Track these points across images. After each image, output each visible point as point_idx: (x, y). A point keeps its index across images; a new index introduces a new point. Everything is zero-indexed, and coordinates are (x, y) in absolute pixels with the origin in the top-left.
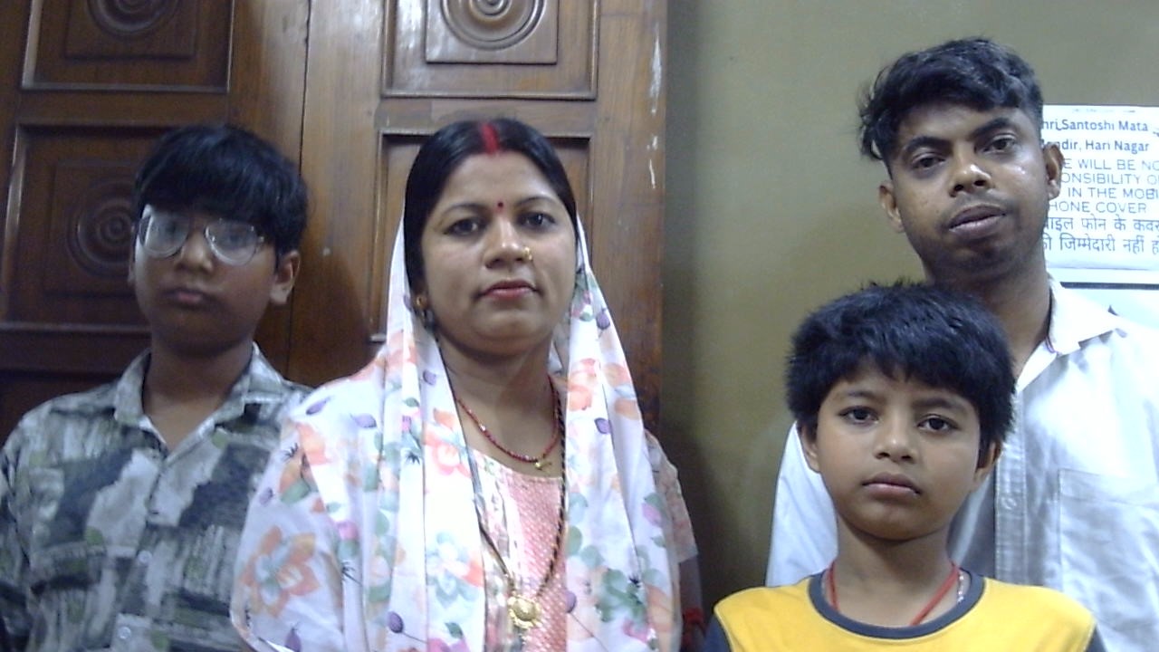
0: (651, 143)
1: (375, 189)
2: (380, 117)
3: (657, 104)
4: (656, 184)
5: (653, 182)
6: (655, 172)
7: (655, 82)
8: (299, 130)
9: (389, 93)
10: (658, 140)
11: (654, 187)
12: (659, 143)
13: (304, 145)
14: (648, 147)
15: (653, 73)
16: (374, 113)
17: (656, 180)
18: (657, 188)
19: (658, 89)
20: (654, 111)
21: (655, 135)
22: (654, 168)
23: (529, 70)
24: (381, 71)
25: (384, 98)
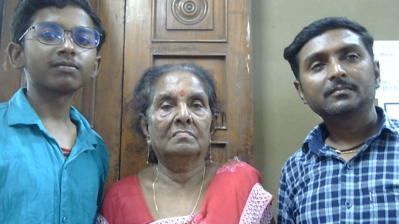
0: (247, 57)
2: (152, 49)
3: (249, 43)
6: (249, 67)
7: (248, 37)
8: (122, 54)
9: (154, 40)
10: (250, 56)
11: (249, 73)
13: (125, 59)
14: (246, 59)
15: (248, 33)
16: (149, 47)
17: (249, 70)
19: (249, 39)
20: (248, 46)
21: (249, 54)
23: (204, 32)
24: (152, 33)
25: (153, 42)
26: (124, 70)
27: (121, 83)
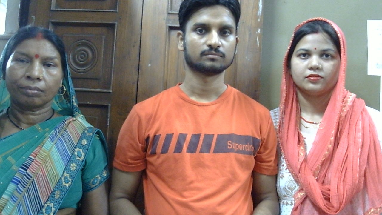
0: (258, 31)
1: (166, 44)
2: (168, 20)
3: (260, 17)
4: (259, 45)
5: (258, 44)
6: (259, 41)
7: (259, 10)
8: (140, 24)
9: (170, 12)
11: (258, 46)
12: (260, 31)
13: (142, 30)
14: (257, 32)
15: (259, 7)
16: (165, 18)
17: (259, 43)
18: (259, 47)
19: (260, 13)
20: (259, 20)
21: (259, 28)
22: (258, 39)
24: (168, 5)
25: (169, 14)
26: (142, 39)
27: (138, 52)
